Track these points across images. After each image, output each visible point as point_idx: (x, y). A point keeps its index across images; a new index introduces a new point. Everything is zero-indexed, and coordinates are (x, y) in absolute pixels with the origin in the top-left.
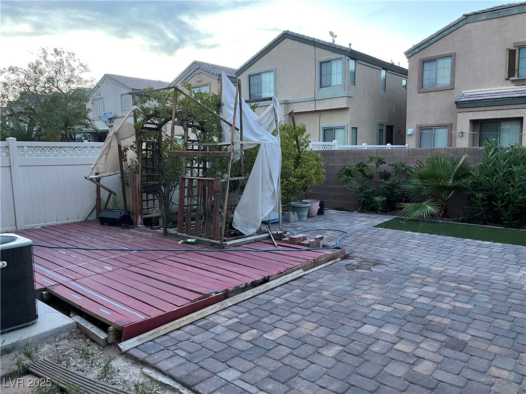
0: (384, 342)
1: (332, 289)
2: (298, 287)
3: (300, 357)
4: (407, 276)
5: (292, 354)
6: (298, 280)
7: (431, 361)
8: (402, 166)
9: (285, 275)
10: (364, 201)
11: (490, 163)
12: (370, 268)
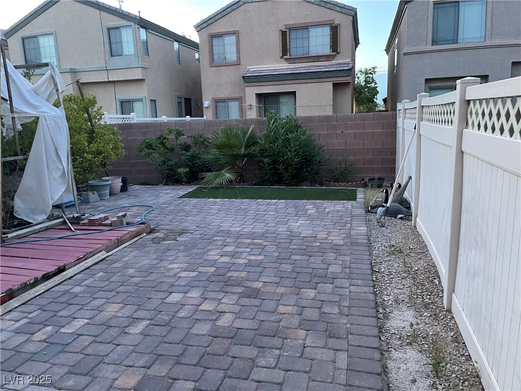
0: (189, 306)
1: (138, 266)
2: (102, 270)
3: (104, 343)
4: (210, 240)
5: (96, 342)
6: (100, 263)
7: (231, 313)
8: (200, 137)
9: (85, 260)
10: (168, 174)
11: (272, 132)
12: (176, 238)
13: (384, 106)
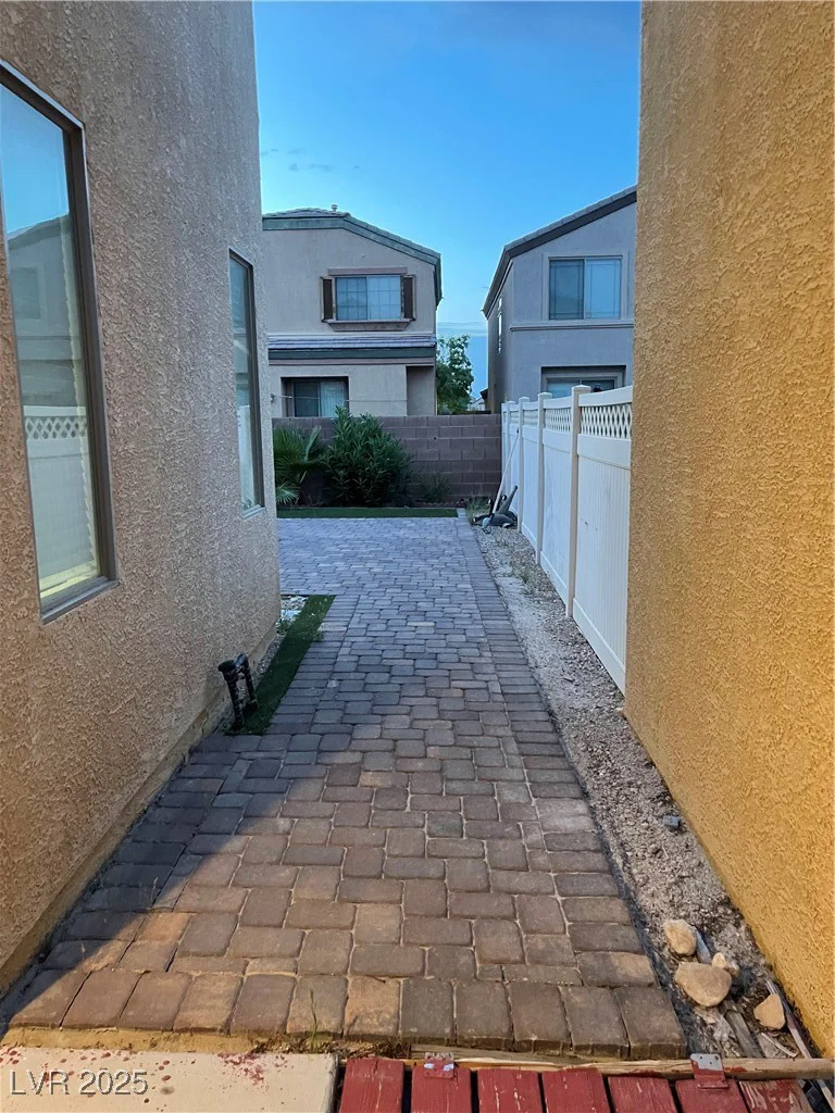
13: (482, 401)
